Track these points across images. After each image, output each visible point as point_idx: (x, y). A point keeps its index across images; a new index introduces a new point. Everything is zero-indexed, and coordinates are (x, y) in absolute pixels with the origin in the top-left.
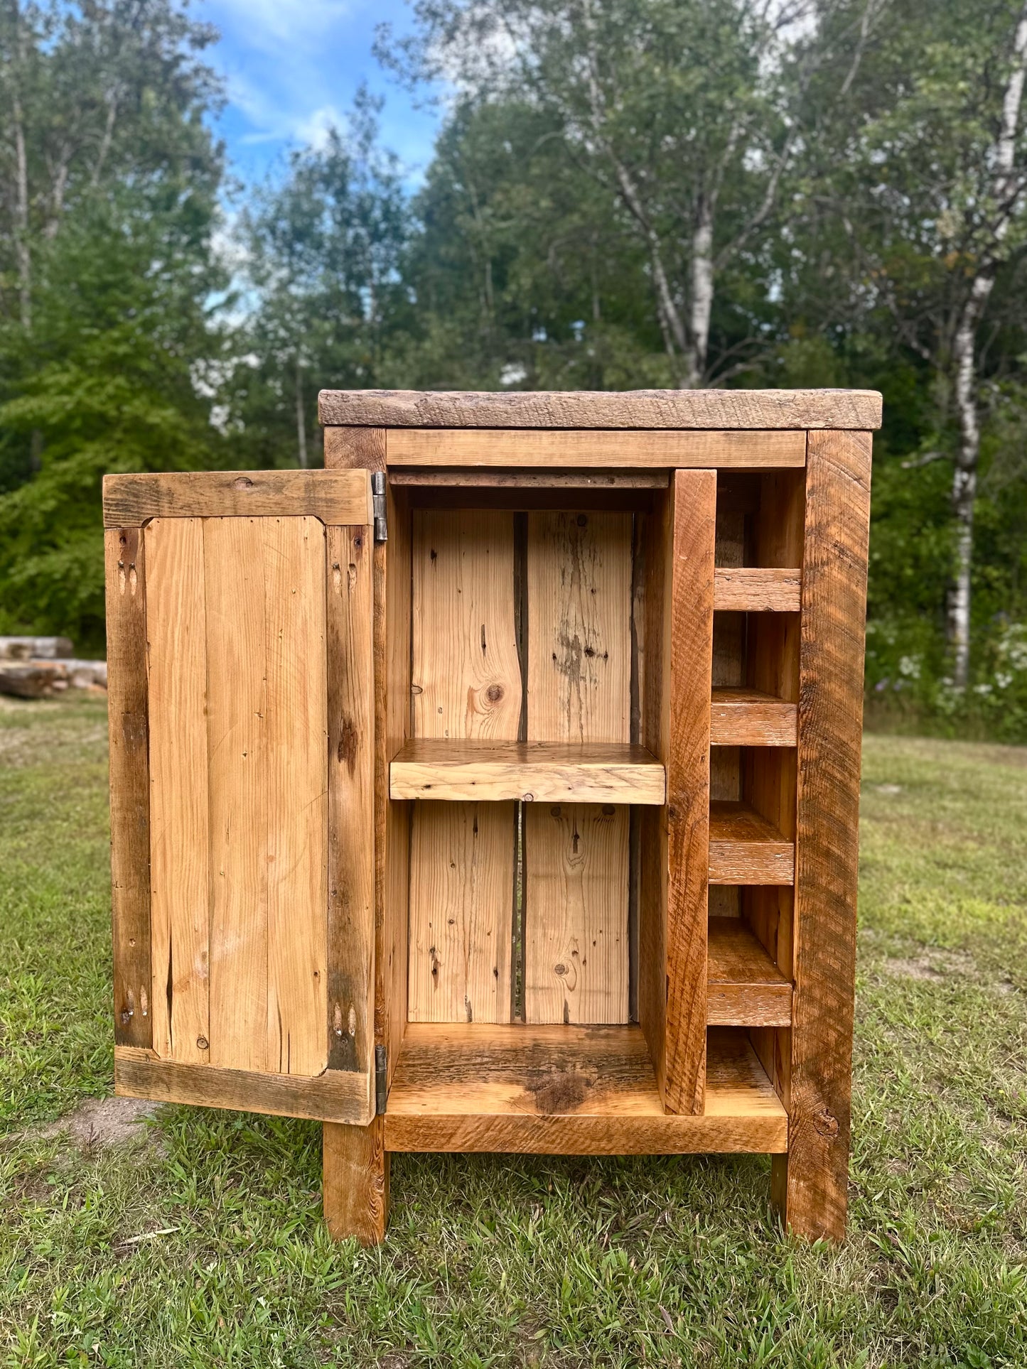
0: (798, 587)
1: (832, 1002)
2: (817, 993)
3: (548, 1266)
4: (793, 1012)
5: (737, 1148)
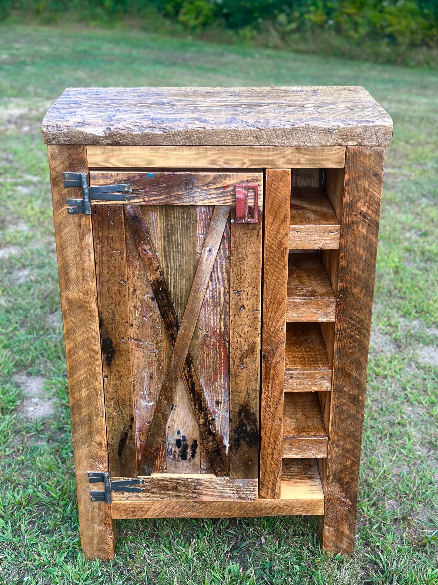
0: (339, 236)
1: (349, 447)
2: (341, 443)
3: (198, 572)
4: (328, 451)
5: (297, 513)
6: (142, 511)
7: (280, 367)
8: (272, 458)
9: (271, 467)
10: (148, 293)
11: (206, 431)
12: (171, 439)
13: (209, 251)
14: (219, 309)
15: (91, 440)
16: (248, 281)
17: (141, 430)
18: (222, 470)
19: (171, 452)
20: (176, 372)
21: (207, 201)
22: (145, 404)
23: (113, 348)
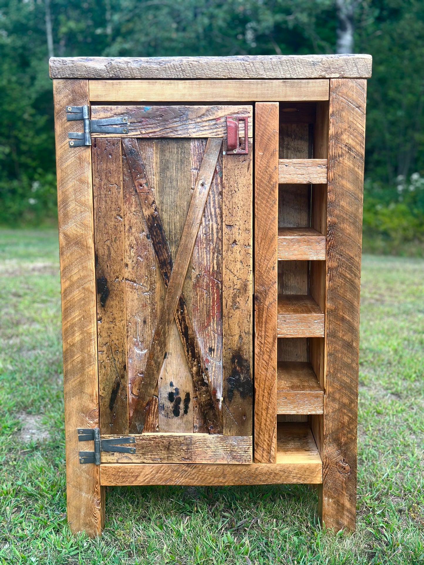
0: (326, 170)
1: (346, 400)
2: (337, 396)
3: (189, 542)
4: (325, 406)
5: (295, 481)
6: (133, 476)
7: (273, 310)
8: (267, 413)
9: (265, 425)
10: (143, 231)
11: (199, 380)
12: (164, 392)
13: (202, 185)
14: (212, 247)
15: (82, 392)
16: (239, 214)
17: (133, 382)
18: (215, 426)
19: (163, 408)
20: (169, 315)
21: (200, 133)
22: (138, 352)
23: (108, 288)
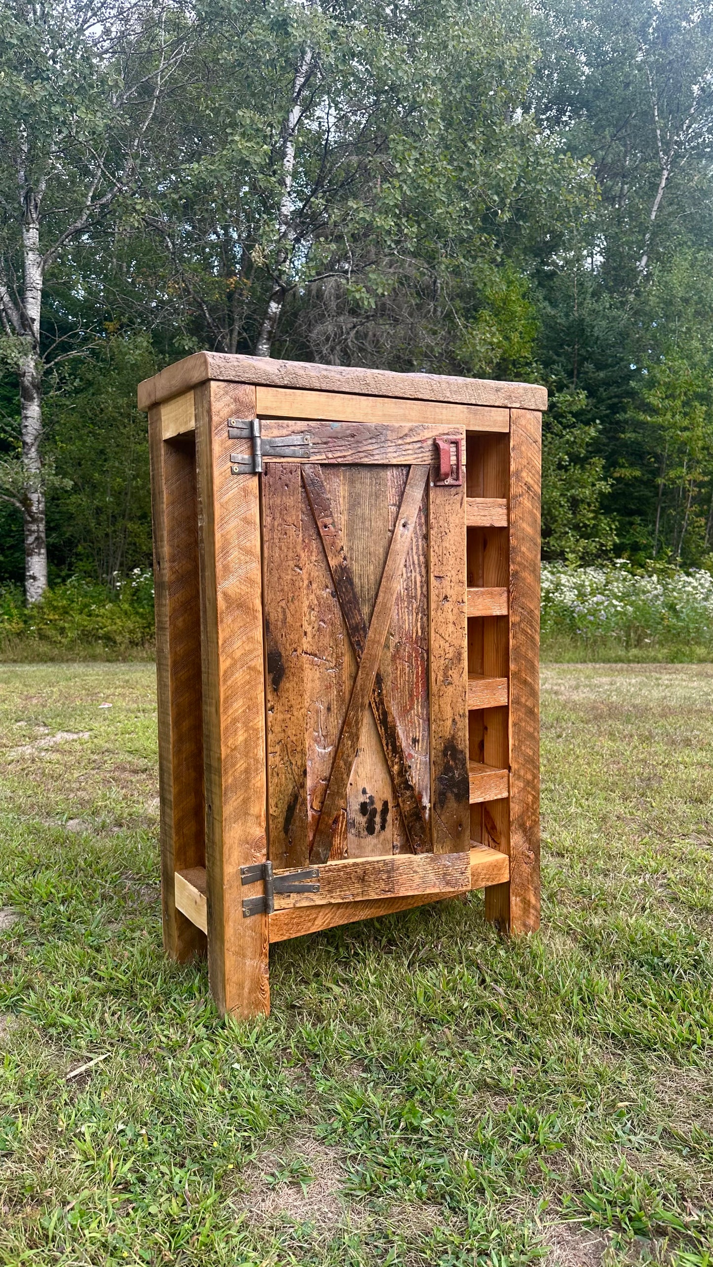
0: (506, 511)
2: (522, 773)
4: (509, 787)
10: (327, 587)
11: (402, 783)
12: (355, 802)
13: (404, 526)
14: (415, 606)
15: (246, 814)
16: (451, 562)
17: (313, 791)
18: (423, 843)
19: (353, 824)
20: (363, 697)
21: (402, 458)
22: (320, 750)
23: (282, 665)
